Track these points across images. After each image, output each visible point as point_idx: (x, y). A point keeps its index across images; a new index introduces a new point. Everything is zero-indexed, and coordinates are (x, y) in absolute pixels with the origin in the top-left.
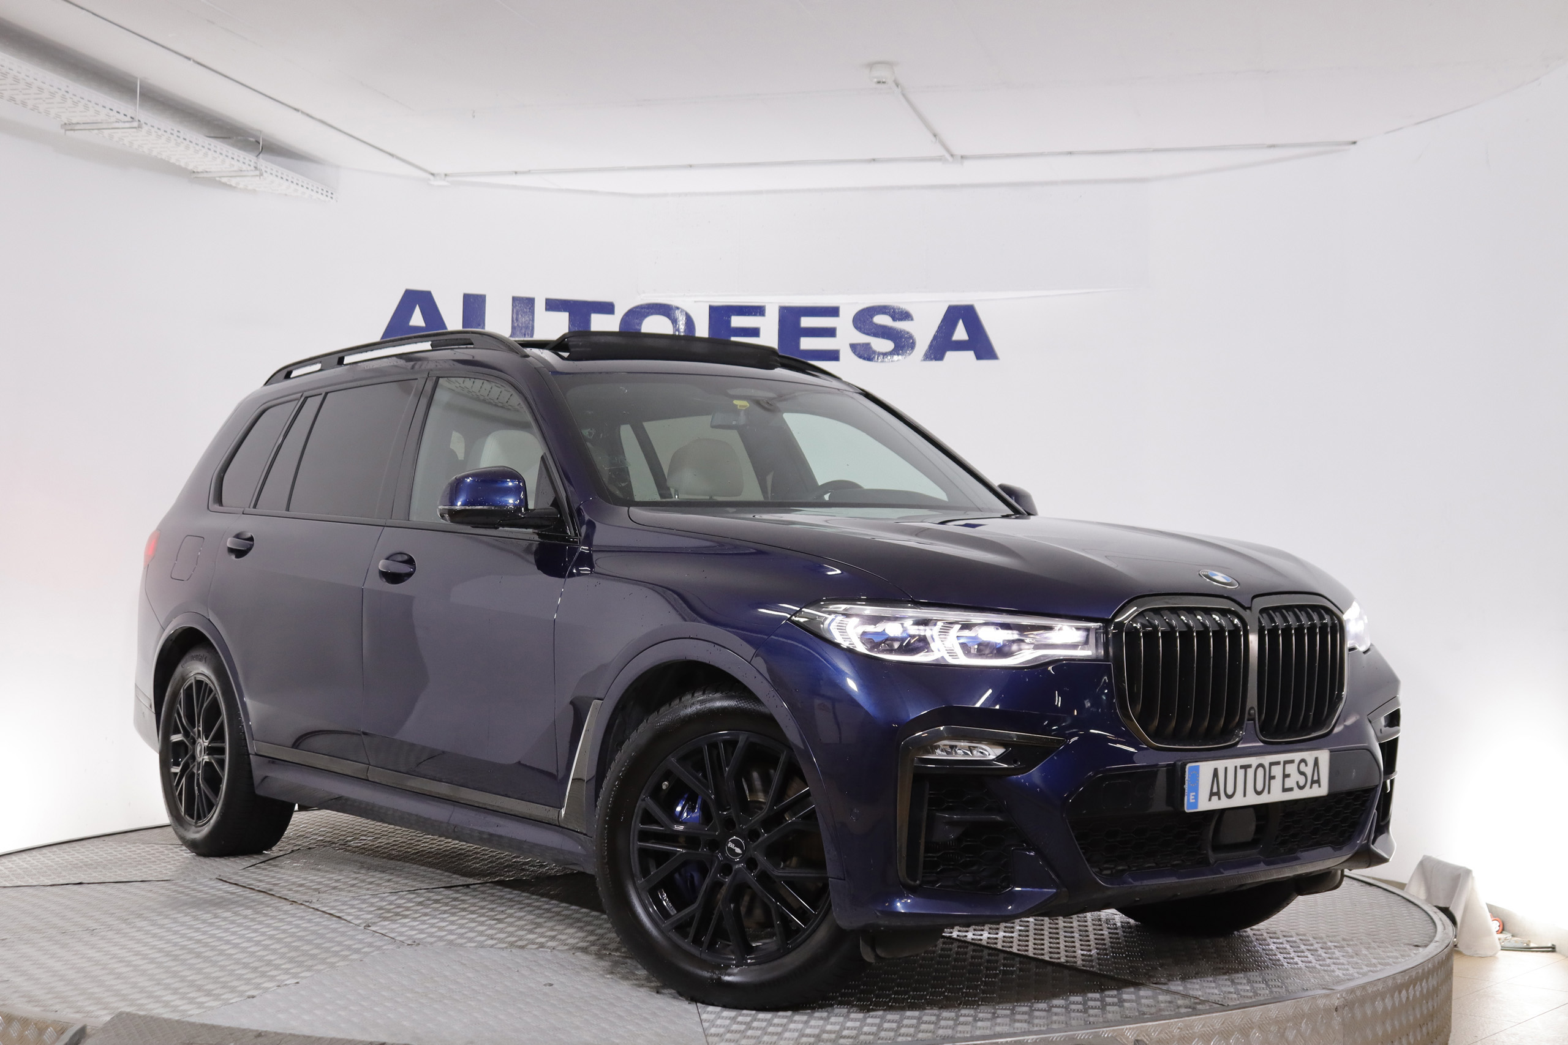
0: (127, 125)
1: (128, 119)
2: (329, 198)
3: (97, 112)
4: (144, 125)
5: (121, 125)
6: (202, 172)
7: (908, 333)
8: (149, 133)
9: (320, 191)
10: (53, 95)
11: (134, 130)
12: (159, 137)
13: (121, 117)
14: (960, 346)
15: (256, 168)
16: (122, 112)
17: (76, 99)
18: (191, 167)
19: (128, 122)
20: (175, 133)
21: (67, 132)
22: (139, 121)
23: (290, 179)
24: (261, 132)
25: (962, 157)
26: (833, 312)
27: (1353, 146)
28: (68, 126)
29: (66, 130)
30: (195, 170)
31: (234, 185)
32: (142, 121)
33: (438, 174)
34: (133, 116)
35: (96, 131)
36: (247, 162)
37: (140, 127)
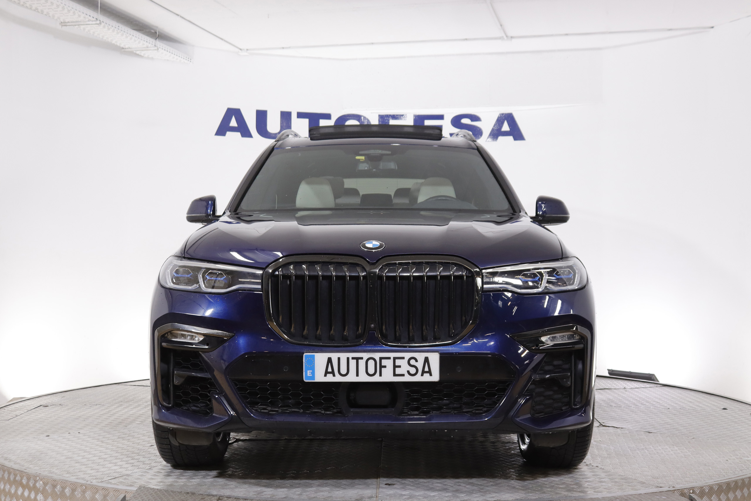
0: (94, 23)
1: (94, 19)
2: (189, 62)
3: (79, 16)
4: (102, 23)
5: (90, 23)
6: (128, 48)
7: (479, 128)
8: (104, 27)
9: (185, 58)
10: (58, 6)
11: (97, 25)
12: (109, 29)
13: (91, 18)
14: (506, 134)
15: (155, 46)
16: (92, 16)
17: (69, 9)
18: (122, 46)
19: (94, 21)
20: (117, 27)
21: (63, 27)
22: (100, 21)
23: (171, 52)
24: (157, 27)
25: (512, 37)
26: (441, 117)
27: (712, 29)
28: (64, 24)
29: (62, 26)
30: (124, 47)
31: (142, 55)
32: (101, 21)
33: (244, 50)
34: (97, 18)
35: (77, 26)
36: (151, 42)
37: (100, 23)
